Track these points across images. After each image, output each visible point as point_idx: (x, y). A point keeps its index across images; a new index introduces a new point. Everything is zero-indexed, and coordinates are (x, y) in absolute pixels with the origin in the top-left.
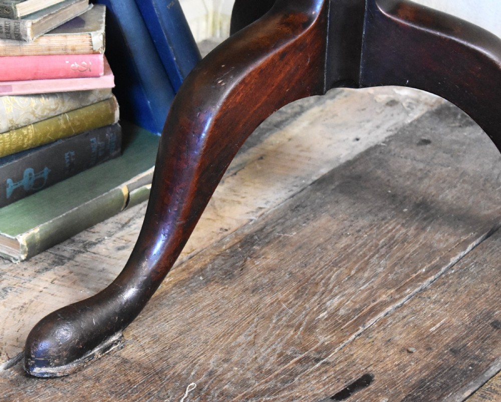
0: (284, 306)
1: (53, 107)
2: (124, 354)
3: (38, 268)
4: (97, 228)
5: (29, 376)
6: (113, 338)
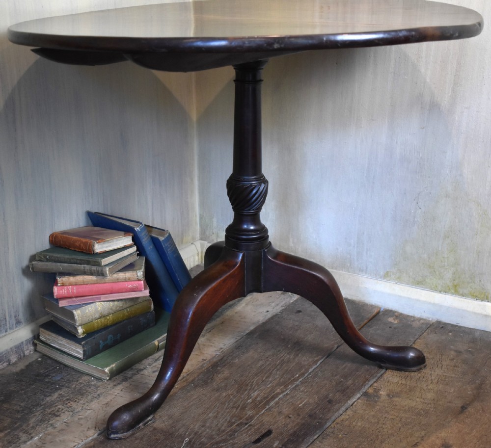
1: (121, 305)
3: (115, 383)
4: (144, 362)
5: (108, 439)
6: (149, 418)
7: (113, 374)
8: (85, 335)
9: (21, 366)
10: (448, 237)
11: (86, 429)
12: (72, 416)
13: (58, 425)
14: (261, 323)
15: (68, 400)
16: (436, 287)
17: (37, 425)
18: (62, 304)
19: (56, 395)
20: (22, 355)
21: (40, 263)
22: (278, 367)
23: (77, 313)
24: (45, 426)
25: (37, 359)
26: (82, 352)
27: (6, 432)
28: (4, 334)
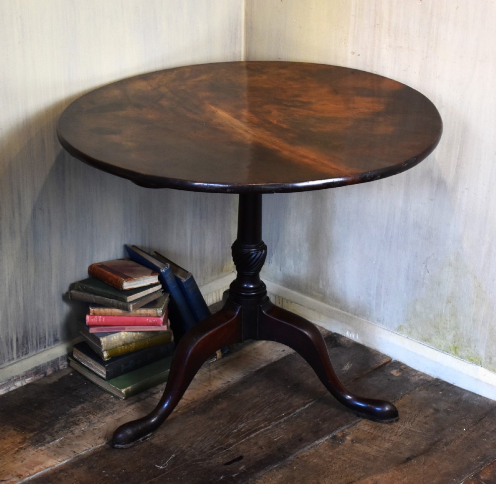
0: (221, 426)
1: (143, 336)
2: (152, 441)
3: (129, 403)
4: (158, 387)
5: (113, 447)
6: (149, 435)
7: (128, 395)
8: (110, 358)
9: (55, 379)
10: (450, 302)
11: (97, 438)
12: (89, 426)
13: (77, 432)
14: (273, 361)
15: (87, 412)
16: (440, 346)
17: (60, 430)
18: (92, 330)
19: (79, 407)
20: (57, 368)
21: (78, 293)
22: (271, 405)
23: (103, 340)
24: (66, 431)
25: (69, 374)
26: (105, 373)
27: (36, 433)
28: (43, 350)
